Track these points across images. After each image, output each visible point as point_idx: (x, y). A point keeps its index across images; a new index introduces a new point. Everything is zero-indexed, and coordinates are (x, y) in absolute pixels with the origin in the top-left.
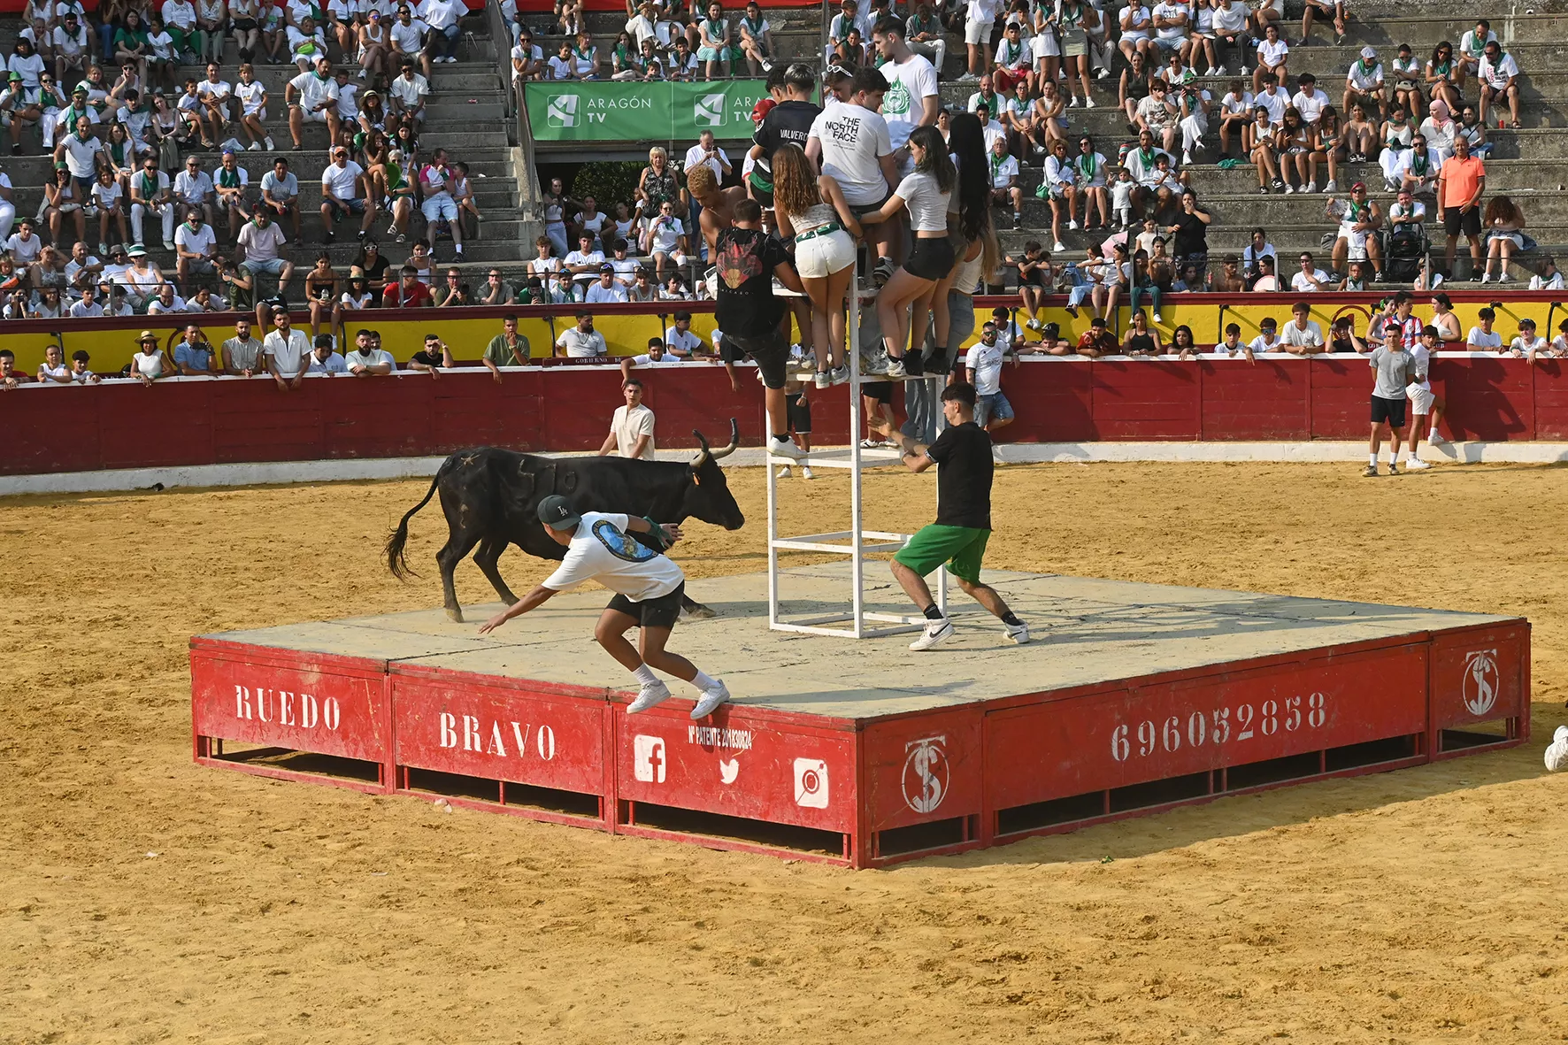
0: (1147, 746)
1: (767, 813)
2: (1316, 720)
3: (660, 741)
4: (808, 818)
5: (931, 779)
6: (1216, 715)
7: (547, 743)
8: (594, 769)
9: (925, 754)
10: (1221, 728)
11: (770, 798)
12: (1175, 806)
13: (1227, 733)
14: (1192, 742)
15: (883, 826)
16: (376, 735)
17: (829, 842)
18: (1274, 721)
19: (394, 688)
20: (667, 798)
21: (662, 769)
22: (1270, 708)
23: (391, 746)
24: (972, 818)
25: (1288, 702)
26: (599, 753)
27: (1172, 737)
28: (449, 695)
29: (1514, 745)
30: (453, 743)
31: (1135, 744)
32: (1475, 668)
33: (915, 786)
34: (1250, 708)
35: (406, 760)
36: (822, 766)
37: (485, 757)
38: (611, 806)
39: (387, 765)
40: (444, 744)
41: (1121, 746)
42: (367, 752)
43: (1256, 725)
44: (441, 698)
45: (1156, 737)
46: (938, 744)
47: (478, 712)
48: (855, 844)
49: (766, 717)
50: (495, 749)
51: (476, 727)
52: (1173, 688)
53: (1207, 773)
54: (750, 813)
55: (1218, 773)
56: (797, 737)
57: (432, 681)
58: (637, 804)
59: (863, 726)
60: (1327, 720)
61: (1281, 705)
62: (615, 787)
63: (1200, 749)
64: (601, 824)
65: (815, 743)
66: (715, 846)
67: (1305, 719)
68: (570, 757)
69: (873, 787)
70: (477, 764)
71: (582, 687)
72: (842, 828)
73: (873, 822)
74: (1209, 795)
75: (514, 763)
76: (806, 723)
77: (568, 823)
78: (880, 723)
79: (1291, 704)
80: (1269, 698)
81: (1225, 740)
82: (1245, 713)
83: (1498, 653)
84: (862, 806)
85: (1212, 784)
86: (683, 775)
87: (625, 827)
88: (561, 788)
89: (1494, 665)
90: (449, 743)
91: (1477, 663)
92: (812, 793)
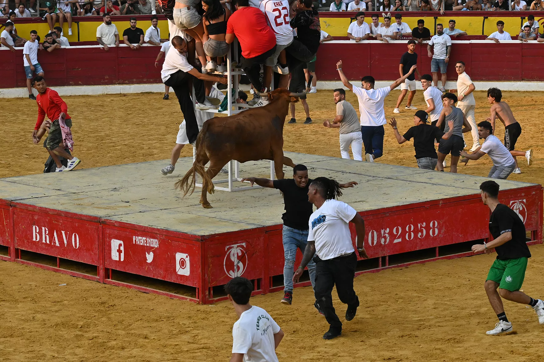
1: (165, 277)
2: (434, 233)
3: (122, 242)
4: (181, 280)
5: (238, 263)
6: (382, 231)
7: (76, 241)
8: (95, 254)
9: (235, 251)
10: (385, 237)
11: (166, 270)
12: (362, 273)
13: (388, 240)
14: (370, 244)
15: (214, 284)
16: (7, 234)
17: (189, 290)
18: (412, 234)
19: (14, 213)
20: (124, 268)
21: (122, 255)
22: (410, 228)
23: (13, 239)
24: (259, 280)
25: (419, 225)
26: (97, 246)
28: (36, 218)
29: (535, 243)
30: (38, 240)
32: (515, 208)
33: (231, 266)
34: (400, 228)
35: (19, 246)
36: (187, 257)
37: (50, 246)
38: (102, 271)
39: (11, 248)
40: (34, 240)
42: (3, 242)
43: (403, 236)
44: (33, 219)
46: (242, 247)
47: (48, 226)
48: (201, 292)
49: (164, 233)
50: (55, 243)
51: (47, 232)
53: (378, 258)
54: (158, 277)
55: (384, 258)
56: (177, 243)
57: (29, 211)
58: (113, 270)
59: (204, 239)
60: (439, 232)
61: (416, 226)
62: (104, 262)
63: (374, 247)
64: (98, 279)
65: (184, 246)
66: (144, 291)
67: (428, 233)
68: (85, 248)
69: (209, 267)
70: (47, 249)
71: (90, 217)
72: (196, 285)
73: (209, 282)
74: (379, 268)
75: (62, 249)
76: (181, 236)
77: (85, 277)
78: (213, 237)
79: (421, 226)
80: (410, 223)
81: (387, 243)
82: (397, 231)
83: (526, 201)
84: (203, 275)
85: (381, 263)
86: (131, 258)
87: (107, 281)
88: (82, 262)
89: (524, 206)
90: (36, 239)
91: (516, 206)
92: (183, 269)
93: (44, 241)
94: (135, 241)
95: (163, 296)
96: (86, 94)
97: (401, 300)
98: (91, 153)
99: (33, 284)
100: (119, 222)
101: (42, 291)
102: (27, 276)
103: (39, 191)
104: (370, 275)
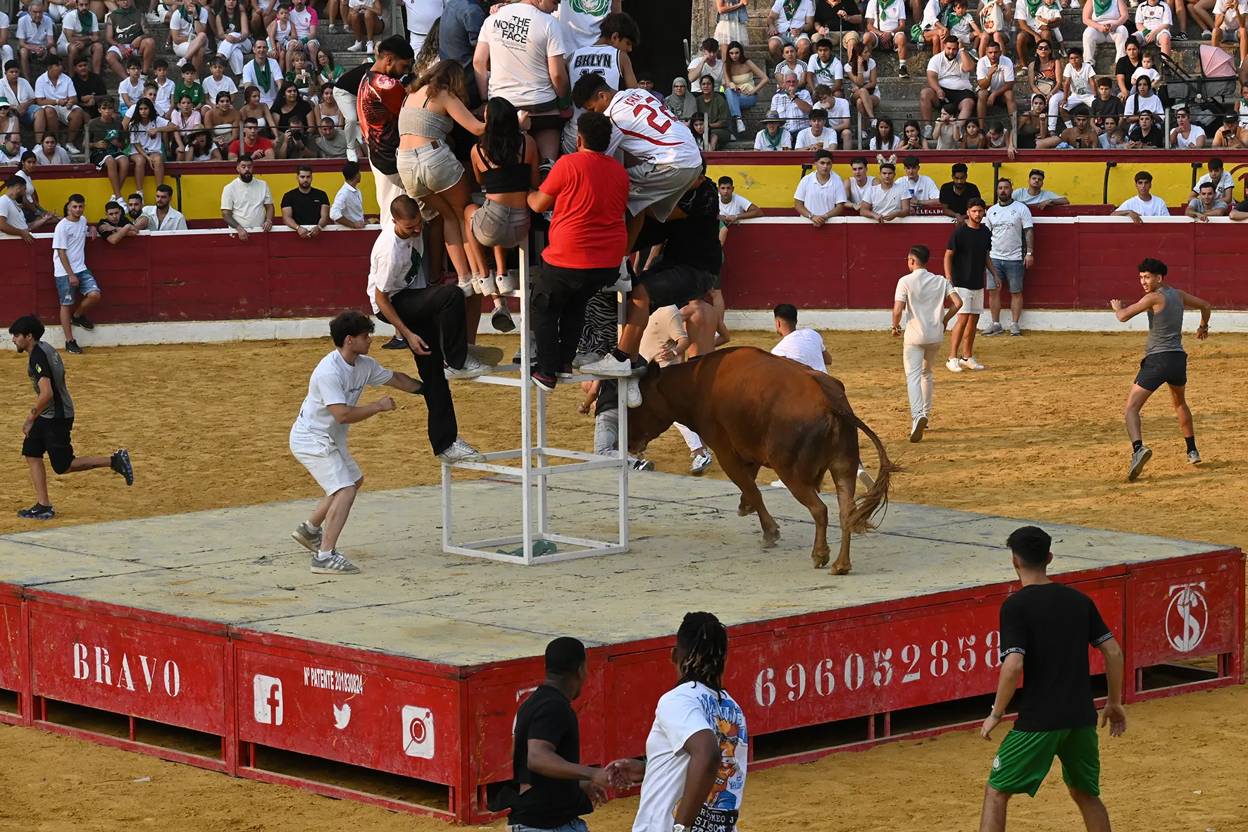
0: (796, 690)
1: (377, 762)
2: (994, 659)
3: (278, 682)
4: (415, 768)
6: (877, 656)
7: (173, 679)
8: (216, 707)
10: (882, 670)
11: (380, 747)
12: (830, 752)
13: (889, 676)
14: (849, 685)
15: (489, 778)
16: (15, 663)
17: (433, 793)
18: (945, 662)
19: (30, 615)
20: (284, 741)
21: (280, 711)
22: (939, 648)
23: (28, 676)
25: (961, 642)
26: (220, 690)
27: (825, 681)
28: (81, 625)
29: (1227, 683)
30: (85, 677)
31: (782, 689)
32: (1180, 602)
34: (917, 649)
35: (41, 690)
36: (428, 715)
37: (114, 690)
38: (232, 748)
39: (25, 695)
40: (77, 676)
41: (766, 691)
42: (6, 682)
43: (923, 666)
44: (74, 628)
45: (807, 680)
47: (108, 644)
48: (459, 797)
49: (376, 661)
50: (125, 683)
51: (107, 658)
52: (826, 629)
53: (868, 718)
54: (361, 761)
55: (880, 718)
56: (404, 683)
57: (66, 609)
58: (256, 745)
59: (466, 674)
61: (953, 645)
62: (237, 728)
63: (858, 693)
64: (222, 765)
65: (422, 690)
66: (330, 794)
67: (981, 658)
68: (194, 696)
69: (479, 738)
70: (106, 698)
71: (204, 622)
72: (448, 780)
73: (479, 774)
74: (870, 741)
75: (142, 698)
76: (413, 669)
77: (192, 763)
78: (486, 671)
79: (965, 643)
80: (941, 637)
81: (886, 683)
82: (911, 654)
83: (1206, 586)
84: (466, 758)
85: (872, 729)
86: (300, 719)
87: (245, 770)
88: (186, 727)
89: (1202, 599)
90: (82, 675)
91: (1183, 596)
92: (419, 742)
93: (99, 680)
94: (309, 678)
95: (373, 806)
96: (196, 340)
97: (918, 816)
98: (207, 477)
99: (75, 777)
100: (272, 635)
101: (95, 793)
102: (61, 759)
103: (89, 565)
104: (849, 757)
